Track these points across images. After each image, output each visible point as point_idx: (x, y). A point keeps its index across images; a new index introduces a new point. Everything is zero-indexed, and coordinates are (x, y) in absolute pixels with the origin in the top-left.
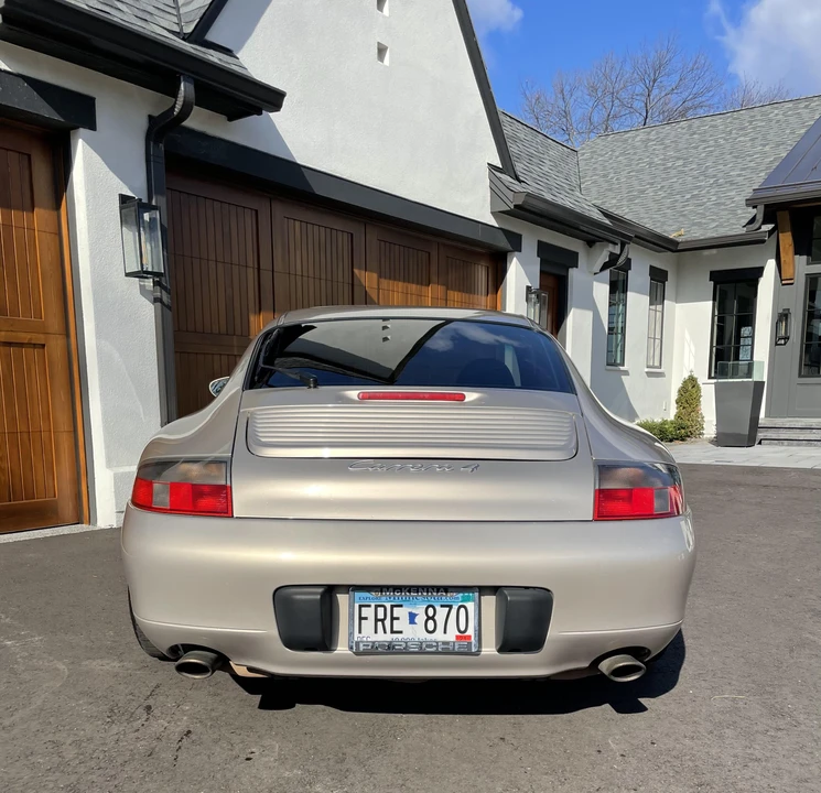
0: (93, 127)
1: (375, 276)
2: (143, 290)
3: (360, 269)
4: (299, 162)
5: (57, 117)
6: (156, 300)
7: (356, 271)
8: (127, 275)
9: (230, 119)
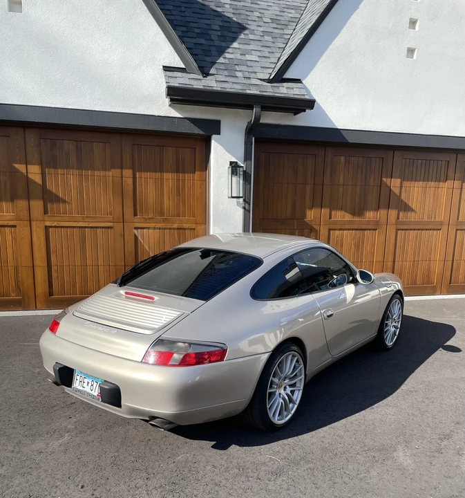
0: (219, 133)
1: (399, 180)
2: (238, 204)
3: (387, 177)
4: (339, 128)
5: (201, 132)
6: (244, 208)
7: (384, 179)
8: (229, 198)
9: (295, 115)
